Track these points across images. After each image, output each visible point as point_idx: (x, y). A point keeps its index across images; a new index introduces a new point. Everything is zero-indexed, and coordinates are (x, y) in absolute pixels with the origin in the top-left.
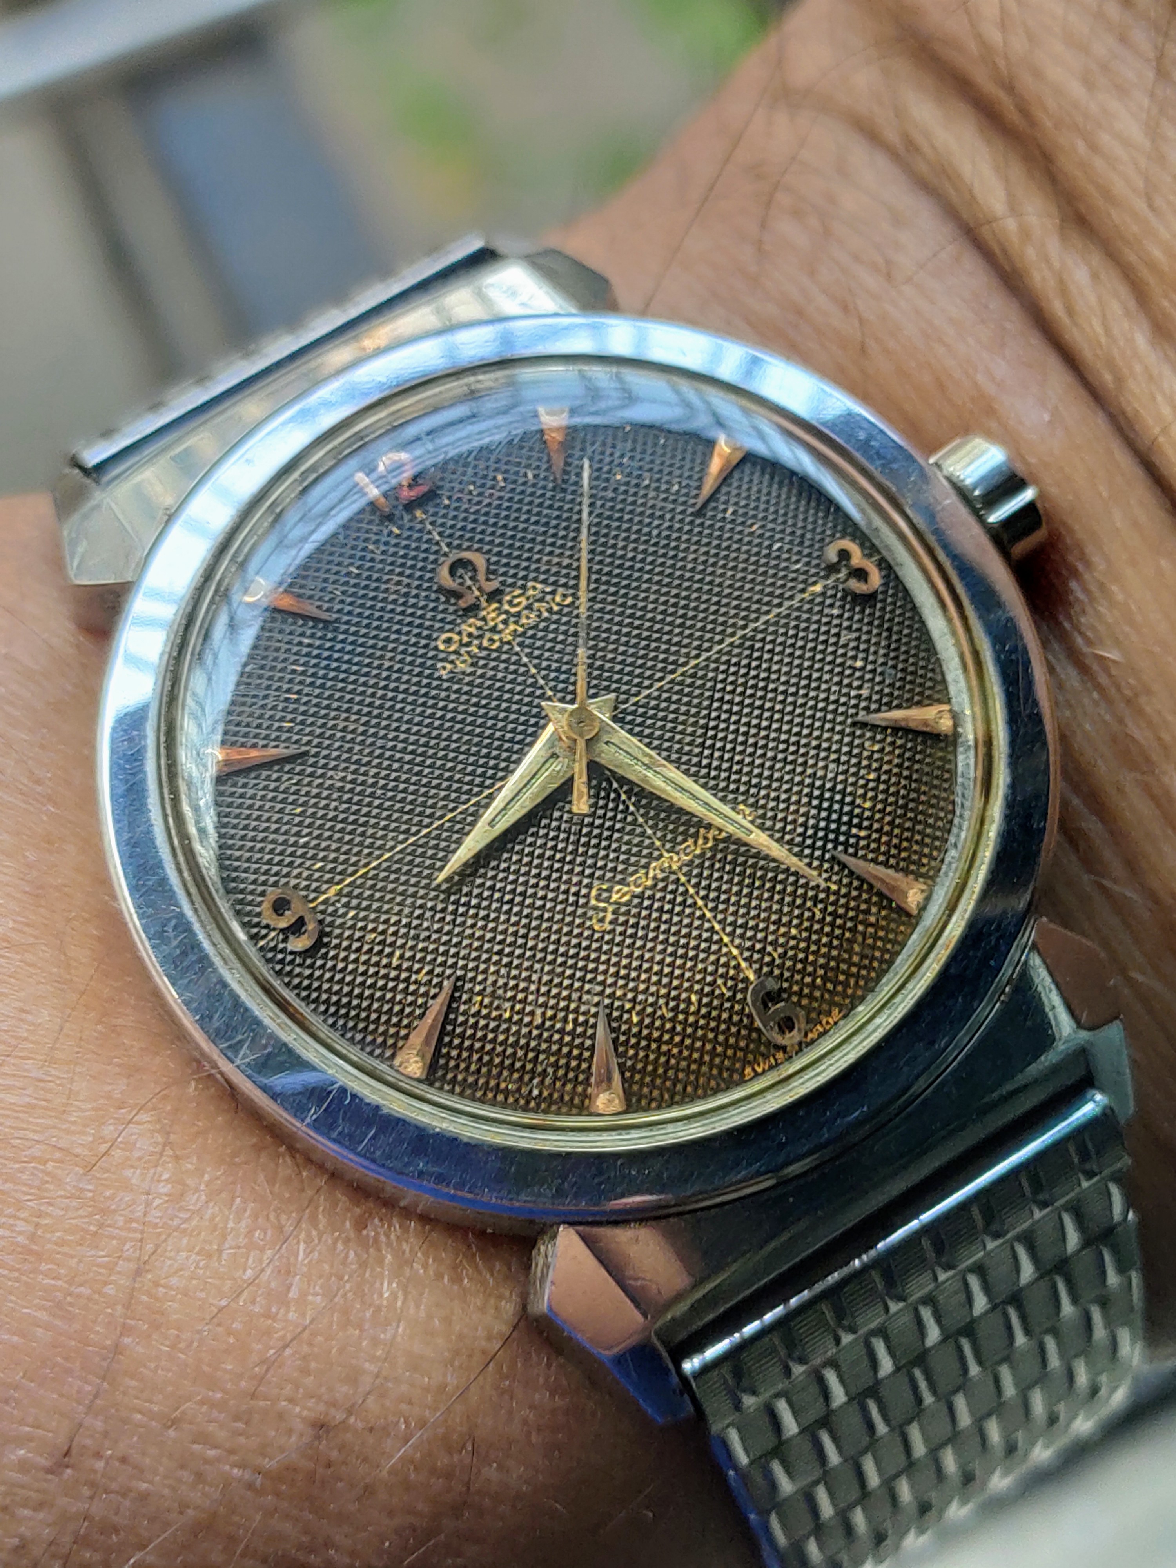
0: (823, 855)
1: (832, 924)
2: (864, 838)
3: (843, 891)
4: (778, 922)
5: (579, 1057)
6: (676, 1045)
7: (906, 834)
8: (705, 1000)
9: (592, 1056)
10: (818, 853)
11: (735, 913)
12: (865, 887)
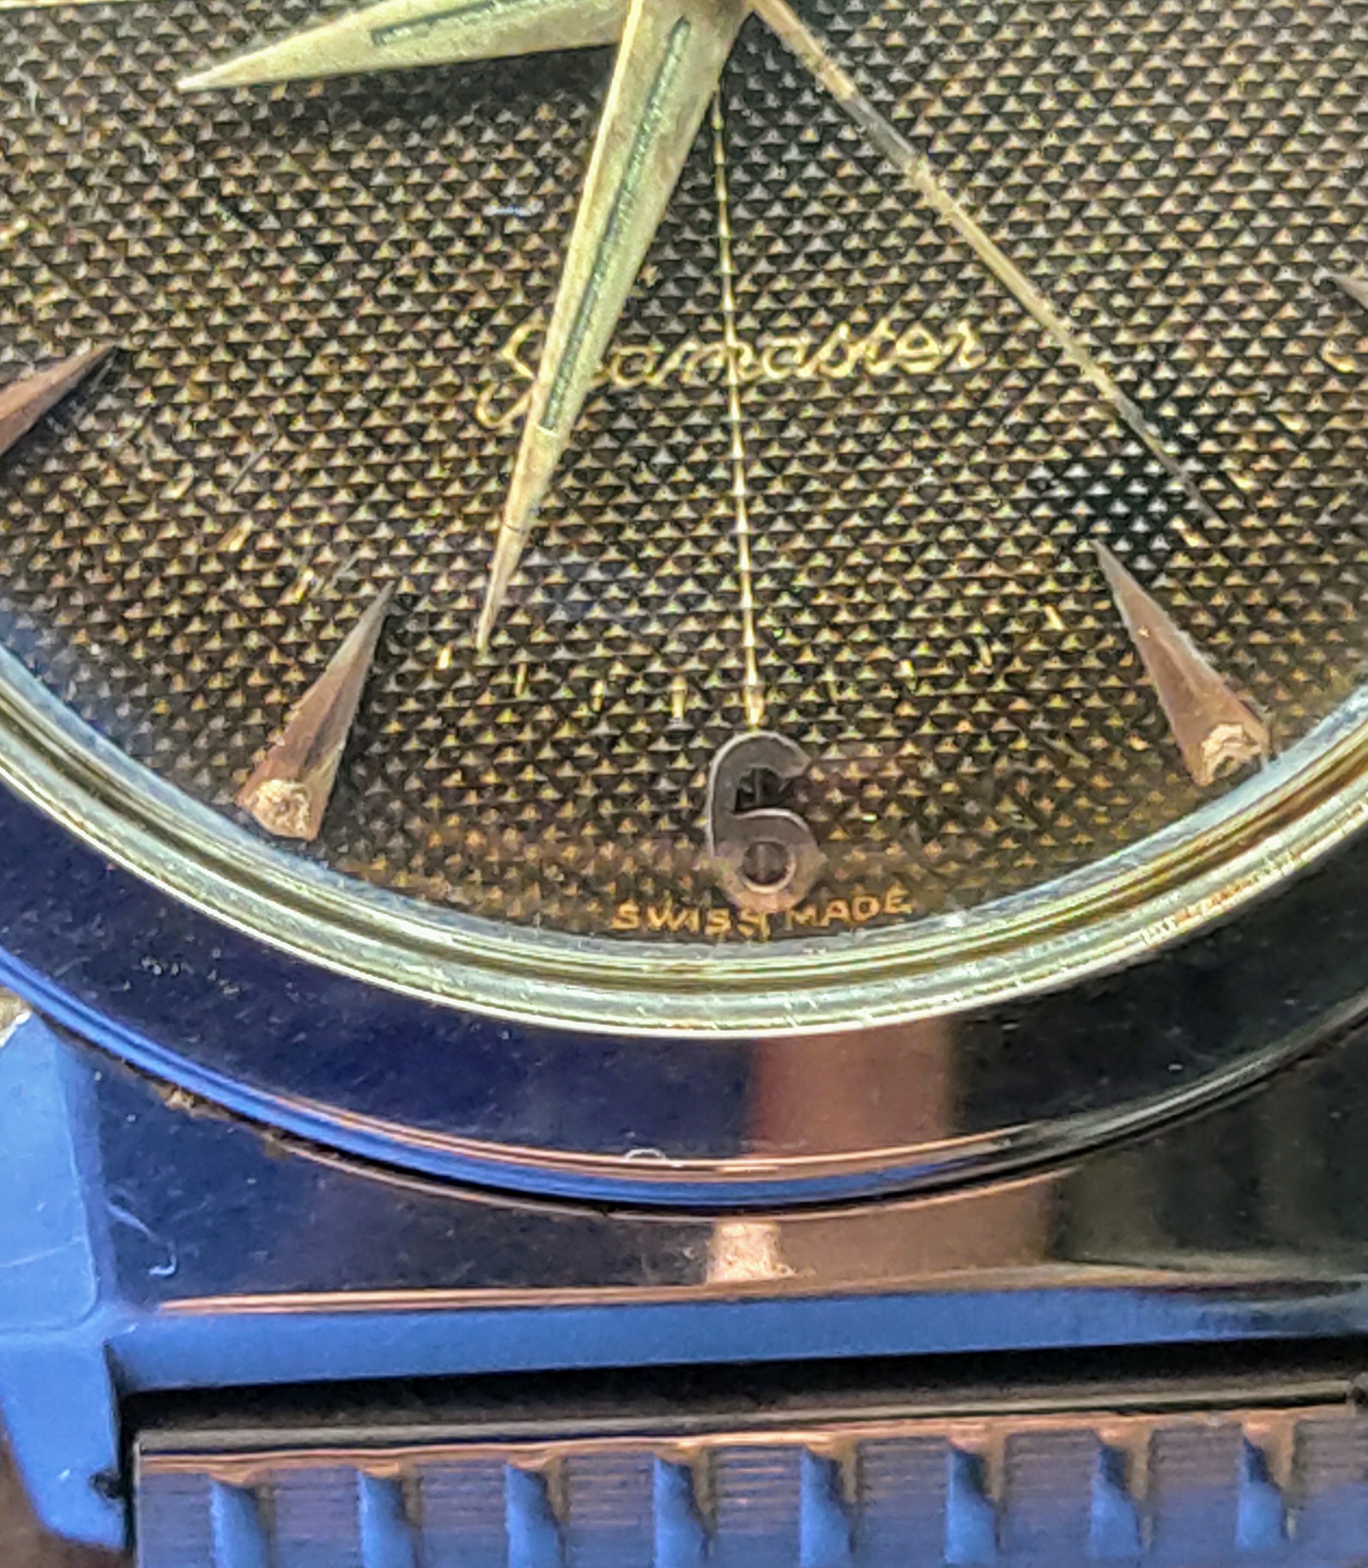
0: (1074, 539)
1: (1000, 703)
2: (1189, 552)
3: (1070, 643)
4: (883, 630)
5: (277, 674)
6: (499, 769)
7: (1293, 597)
8: (620, 708)
9: (304, 687)
10: (1064, 528)
11: (804, 556)
12: (1127, 661)
